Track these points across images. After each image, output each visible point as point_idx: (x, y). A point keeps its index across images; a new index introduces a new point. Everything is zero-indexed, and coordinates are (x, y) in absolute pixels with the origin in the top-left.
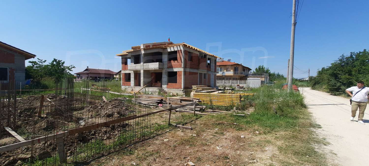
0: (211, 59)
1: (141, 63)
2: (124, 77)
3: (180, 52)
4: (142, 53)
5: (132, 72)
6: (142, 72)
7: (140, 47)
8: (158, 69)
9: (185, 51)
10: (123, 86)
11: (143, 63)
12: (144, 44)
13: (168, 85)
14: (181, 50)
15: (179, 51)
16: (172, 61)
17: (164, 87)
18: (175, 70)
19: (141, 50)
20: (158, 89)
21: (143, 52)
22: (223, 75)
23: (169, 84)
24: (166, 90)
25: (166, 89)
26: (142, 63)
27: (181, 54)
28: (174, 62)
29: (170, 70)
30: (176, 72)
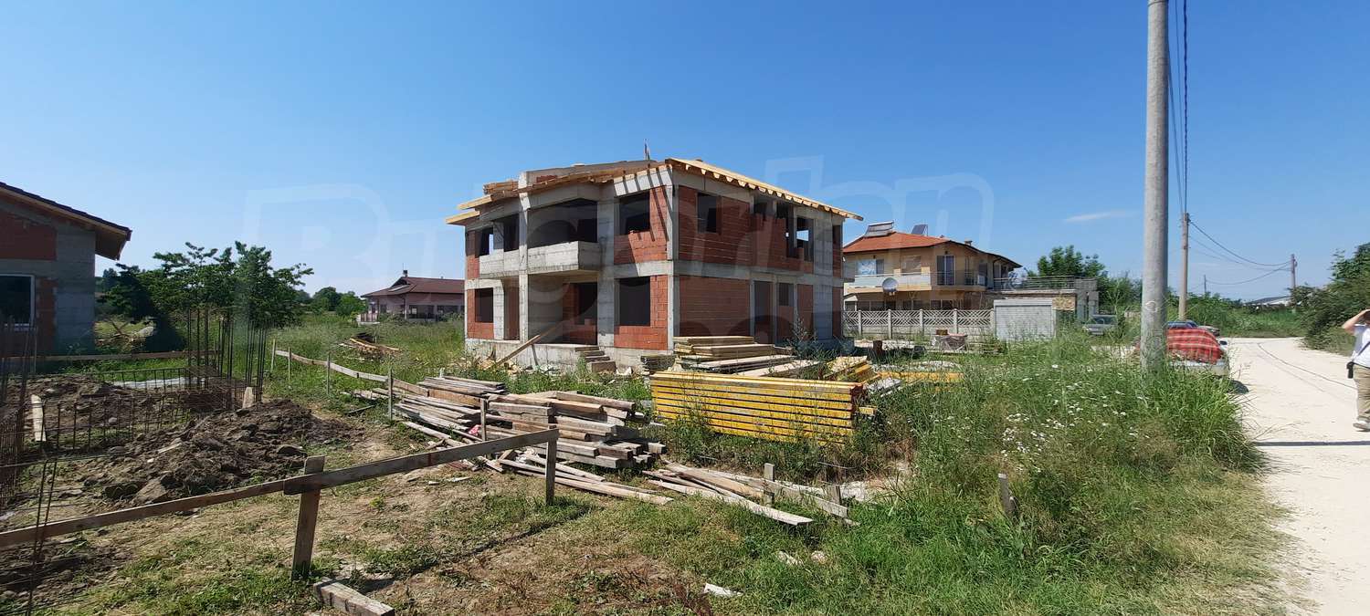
0: (816, 224)
1: (520, 247)
2: (472, 306)
3: (660, 195)
4: (525, 209)
5: (499, 283)
6: (523, 282)
7: (517, 183)
8: (576, 267)
9: (680, 192)
10: (469, 337)
11: (526, 246)
12: (528, 173)
13: (616, 332)
14: (663, 187)
15: (655, 193)
16: (632, 236)
17: (605, 340)
18: (643, 270)
19: (521, 195)
20: (577, 349)
21: (525, 204)
22: (890, 288)
23: (623, 329)
24: (611, 353)
25: (613, 350)
26: (522, 248)
27: (662, 202)
28: (640, 238)
29: (626, 273)
30: (646, 280)
